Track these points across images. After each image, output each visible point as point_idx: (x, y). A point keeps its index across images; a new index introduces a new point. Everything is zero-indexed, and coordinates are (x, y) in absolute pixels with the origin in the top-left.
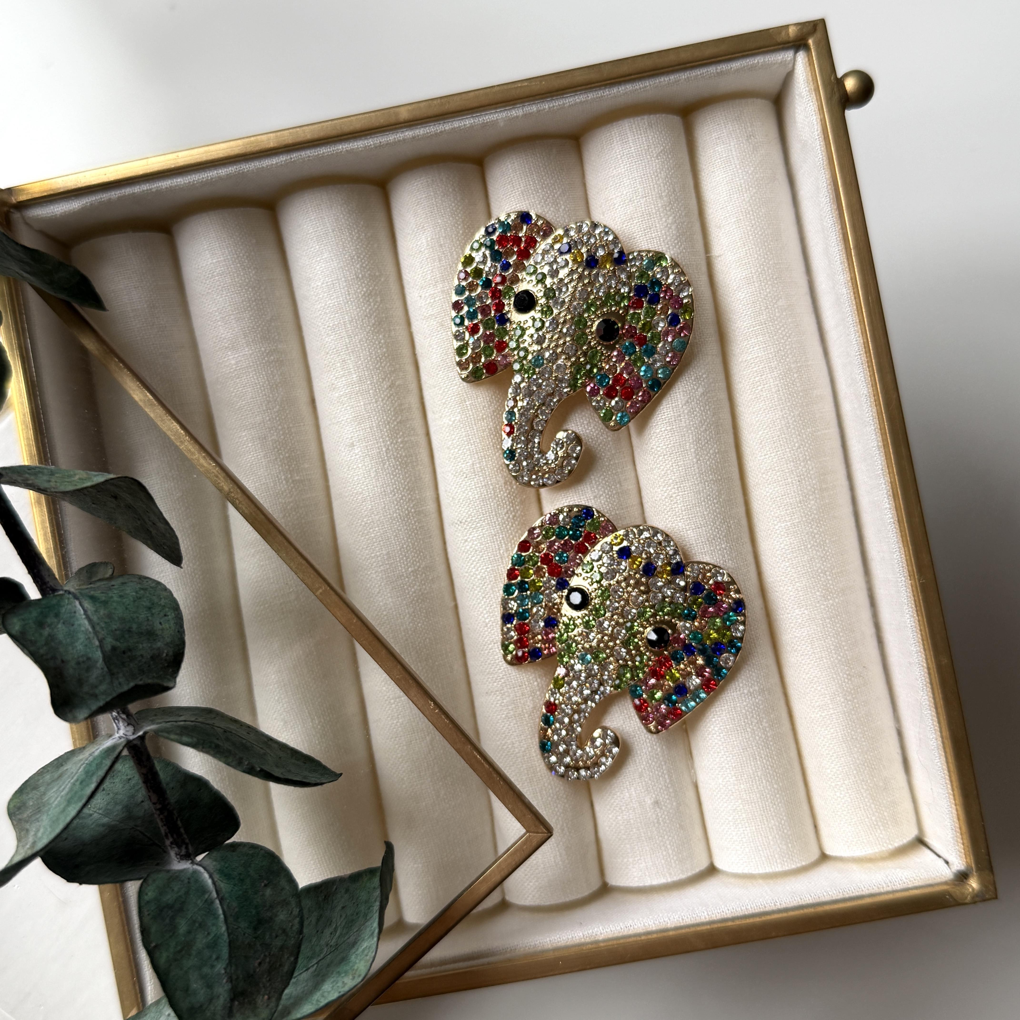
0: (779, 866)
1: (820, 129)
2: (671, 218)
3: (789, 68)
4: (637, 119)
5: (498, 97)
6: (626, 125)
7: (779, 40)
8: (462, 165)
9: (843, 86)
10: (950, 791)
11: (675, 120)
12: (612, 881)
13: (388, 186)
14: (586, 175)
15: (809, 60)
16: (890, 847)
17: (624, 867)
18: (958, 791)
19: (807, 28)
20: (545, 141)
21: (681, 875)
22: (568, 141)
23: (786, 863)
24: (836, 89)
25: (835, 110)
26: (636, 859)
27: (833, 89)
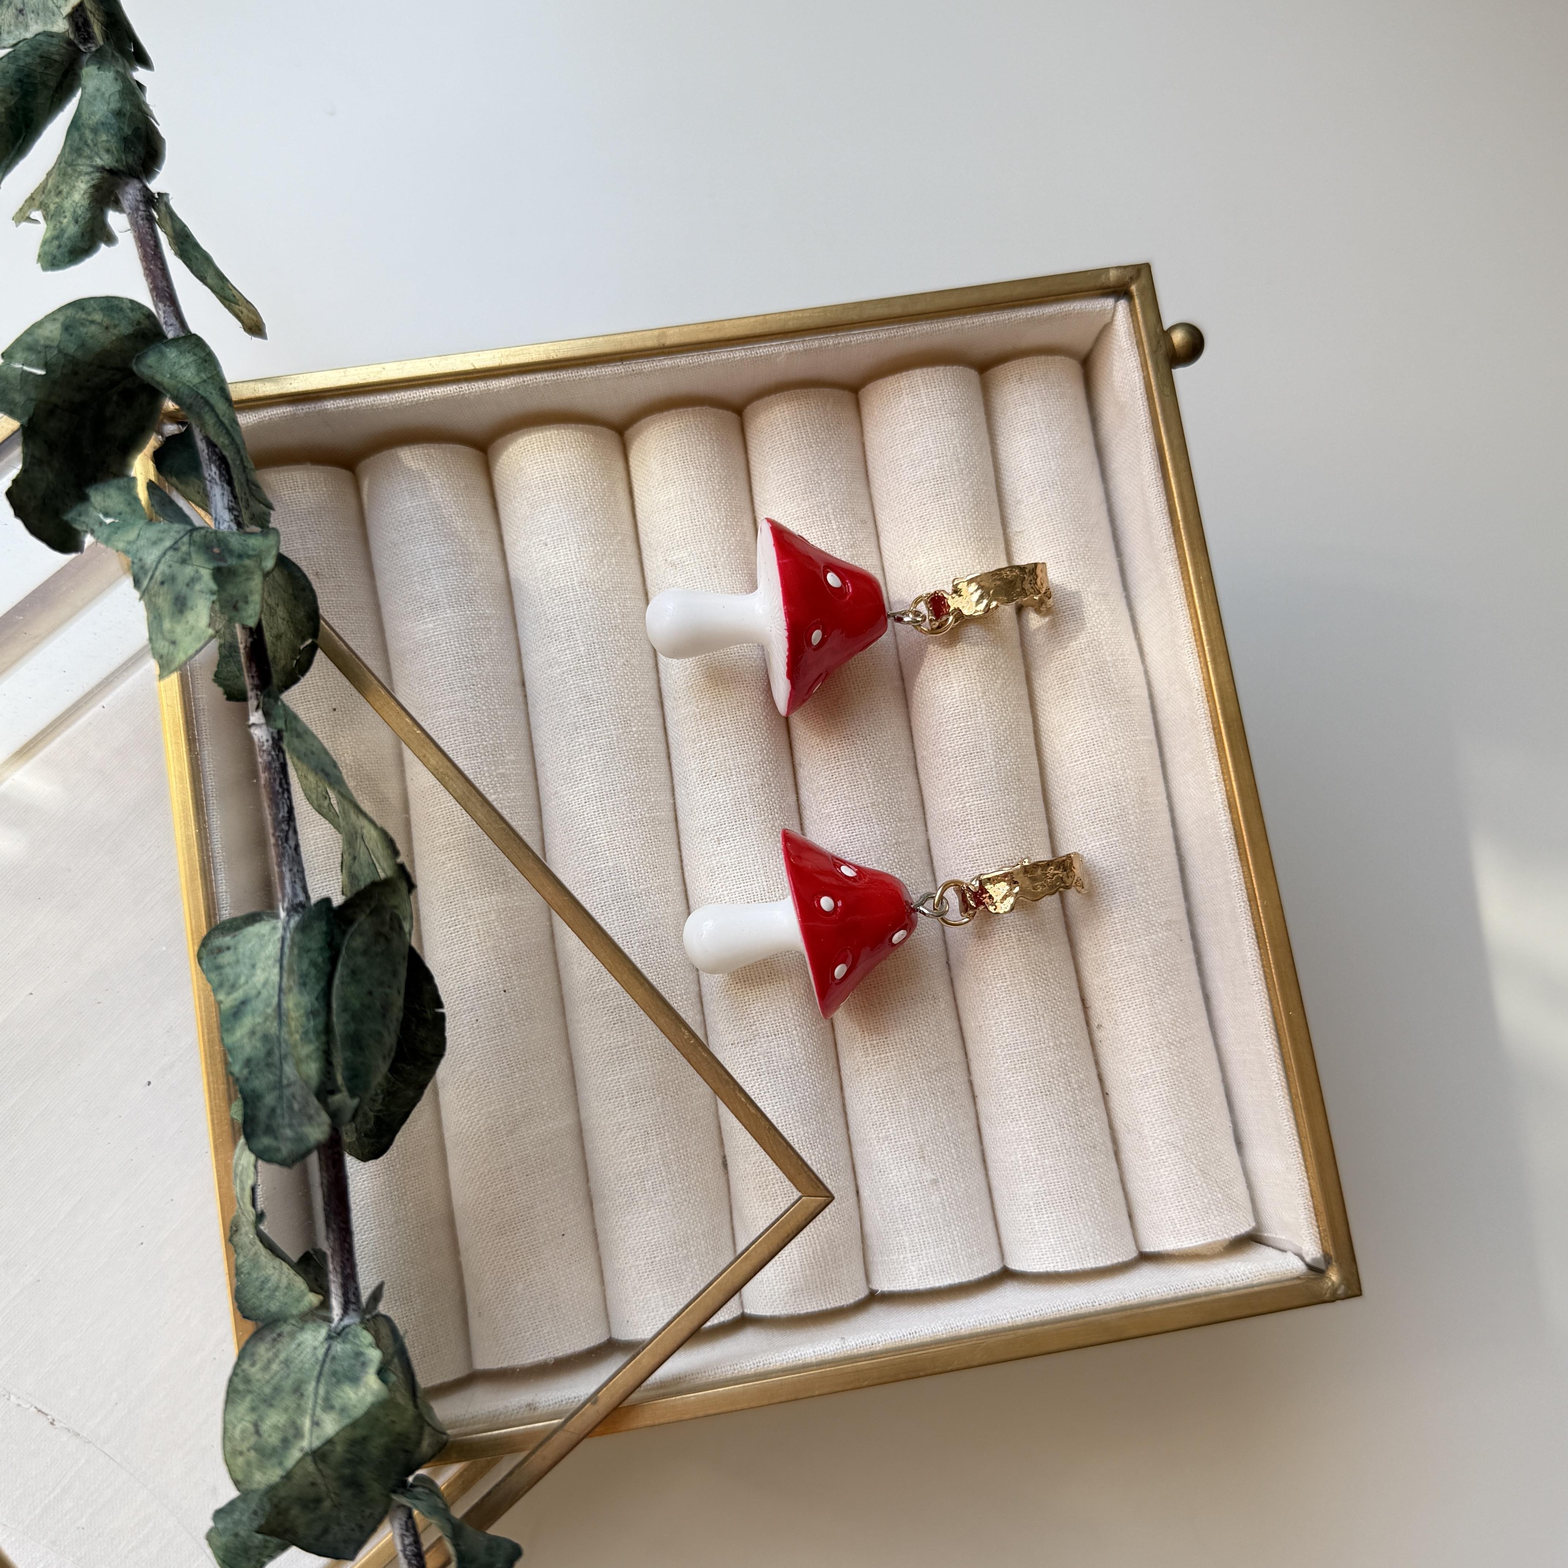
1: (1143, 387)
2: (967, 483)
3: (1108, 319)
4: (931, 370)
5: (775, 327)
6: (918, 375)
7: (1098, 285)
8: (720, 411)
9: (1171, 339)
10: (1302, 1161)
11: (972, 374)
12: (883, 1285)
13: (629, 433)
14: (865, 432)
15: (1131, 310)
16: (1226, 1236)
17: (899, 1266)
18: (1312, 1161)
19: (1129, 274)
20: (821, 390)
21: (970, 1275)
22: (846, 392)
23: (1100, 1258)
24: (1162, 343)
25: (1160, 366)
26: (916, 1254)
27: (1159, 342)
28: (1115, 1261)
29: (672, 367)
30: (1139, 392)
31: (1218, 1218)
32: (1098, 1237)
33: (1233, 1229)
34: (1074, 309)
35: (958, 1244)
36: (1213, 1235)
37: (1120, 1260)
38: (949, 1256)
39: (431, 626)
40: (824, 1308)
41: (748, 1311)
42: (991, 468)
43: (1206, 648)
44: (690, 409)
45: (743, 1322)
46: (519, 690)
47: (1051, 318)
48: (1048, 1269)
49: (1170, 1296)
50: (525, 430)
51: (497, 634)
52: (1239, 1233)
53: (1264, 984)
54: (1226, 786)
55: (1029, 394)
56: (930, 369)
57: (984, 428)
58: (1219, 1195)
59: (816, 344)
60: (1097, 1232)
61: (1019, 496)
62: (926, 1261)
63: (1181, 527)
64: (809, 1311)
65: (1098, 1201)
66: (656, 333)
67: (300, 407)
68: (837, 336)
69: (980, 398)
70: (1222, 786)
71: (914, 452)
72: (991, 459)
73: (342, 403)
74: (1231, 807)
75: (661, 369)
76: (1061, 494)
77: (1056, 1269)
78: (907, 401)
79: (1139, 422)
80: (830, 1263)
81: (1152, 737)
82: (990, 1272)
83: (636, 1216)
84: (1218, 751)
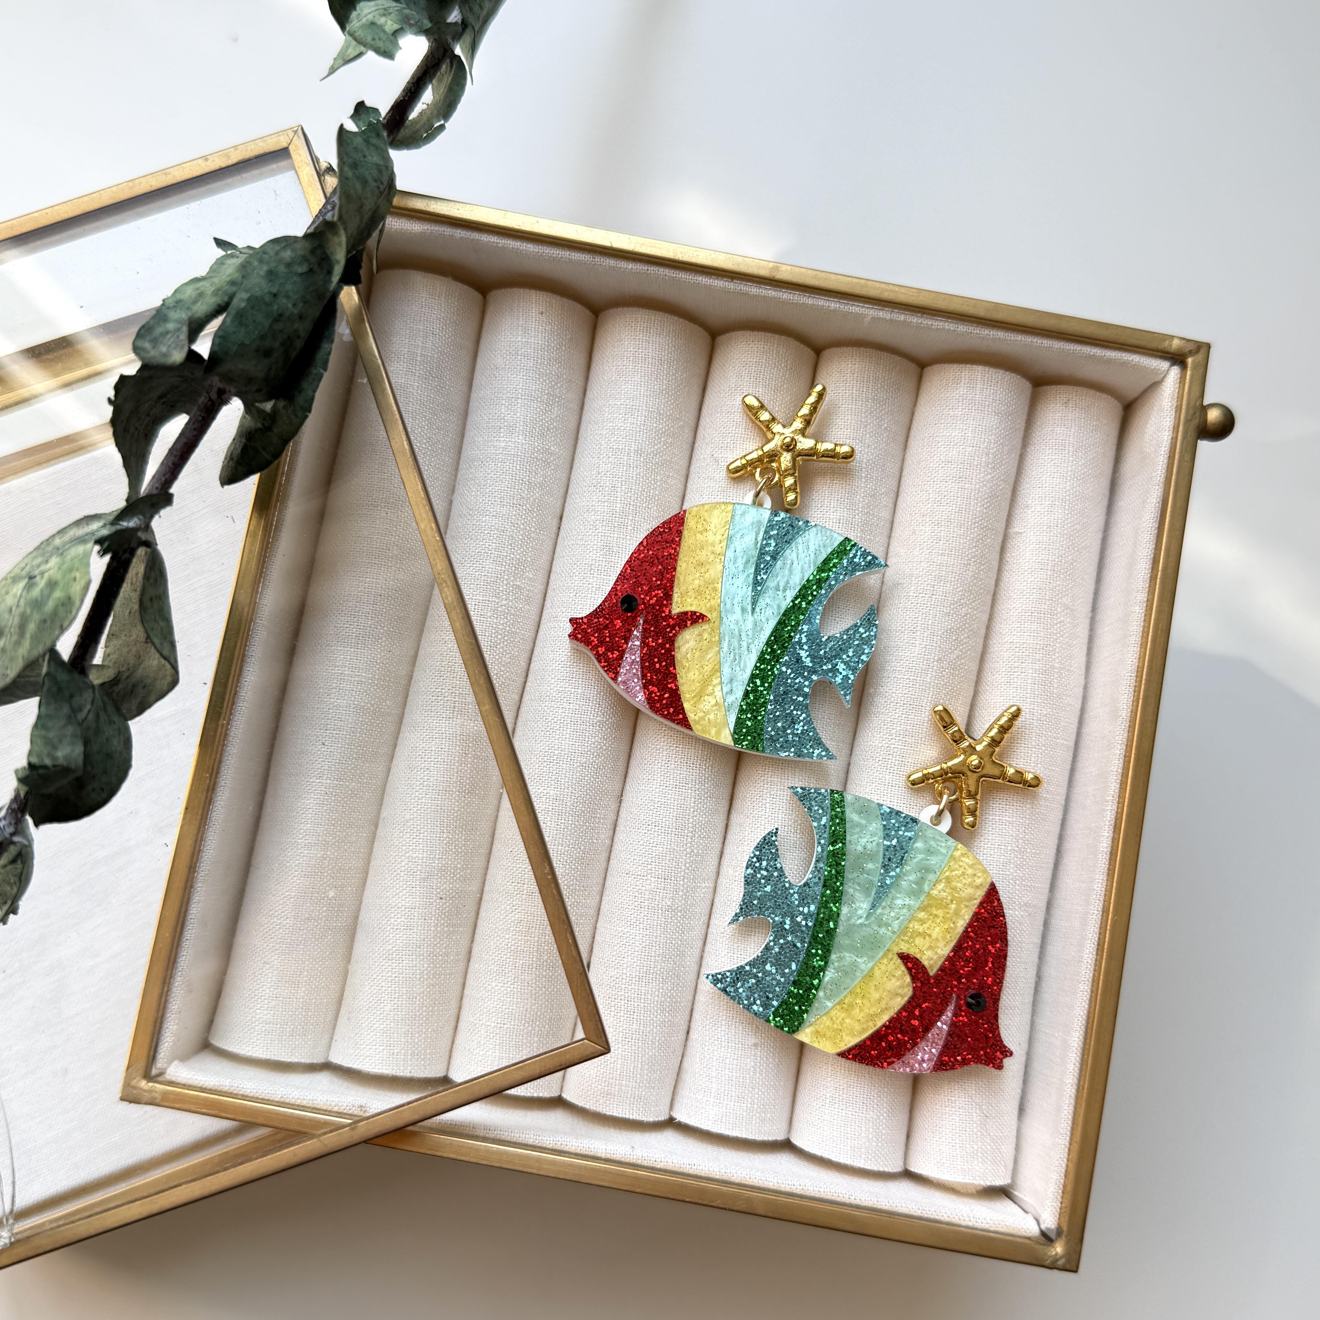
2: (989, 476)
3: (1158, 379)
4: (992, 371)
5: (873, 293)
6: (979, 373)
7: (1160, 347)
8: (802, 346)
9: (1206, 414)
10: (1067, 1144)
11: (1027, 386)
12: (681, 1116)
13: (721, 339)
14: (918, 404)
15: (1180, 378)
16: (982, 1183)
17: (701, 1106)
18: (1076, 1147)
19: (1191, 347)
20: (893, 356)
21: (757, 1135)
22: (913, 365)
23: (869, 1162)
24: (1197, 414)
25: (1189, 433)
26: (718, 1101)
27: (1195, 414)
28: (881, 1169)
29: (775, 298)
30: (1163, 449)
31: (980, 1165)
32: (874, 1144)
33: (990, 1179)
34: (1133, 360)
35: (756, 1106)
36: (971, 1178)
37: (886, 1170)
38: (745, 1113)
39: (503, 444)
40: (627, 1117)
41: (564, 1096)
42: (1014, 470)
43: (1143, 687)
44: (777, 336)
45: (558, 1102)
46: (555, 522)
47: (1109, 361)
48: (824, 1155)
49: (916, 1214)
50: (635, 309)
51: (553, 470)
52: (993, 1184)
53: (1090, 986)
54: (1118, 809)
55: (1070, 418)
56: (991, 369)
57: (1020, 434)
58: (988, 1147)
59: (902, 317)
60: (875, 1139)
61: (1030, 502)
62: (724, 1110)
63: (1159, 576)
64: (615, 1114)
65: (885, 1115)
66: (771, 265)
67: (459, 231)
68: (922, 317)
69: (1026, 408)
70: (1115, 807)
71: (953, 435)
72: (1017, 461)
73: (493, 239)
74: (1116, 828)
75: (765, 296)
76: (1067, 512)
77: (830, 1157)
78: (962, 390)
79: (1154, 474)
80: (645, 1082)
81: (1072, 744)
82: (774, 1139)
83: (500, 985)
84: (1122, 776)
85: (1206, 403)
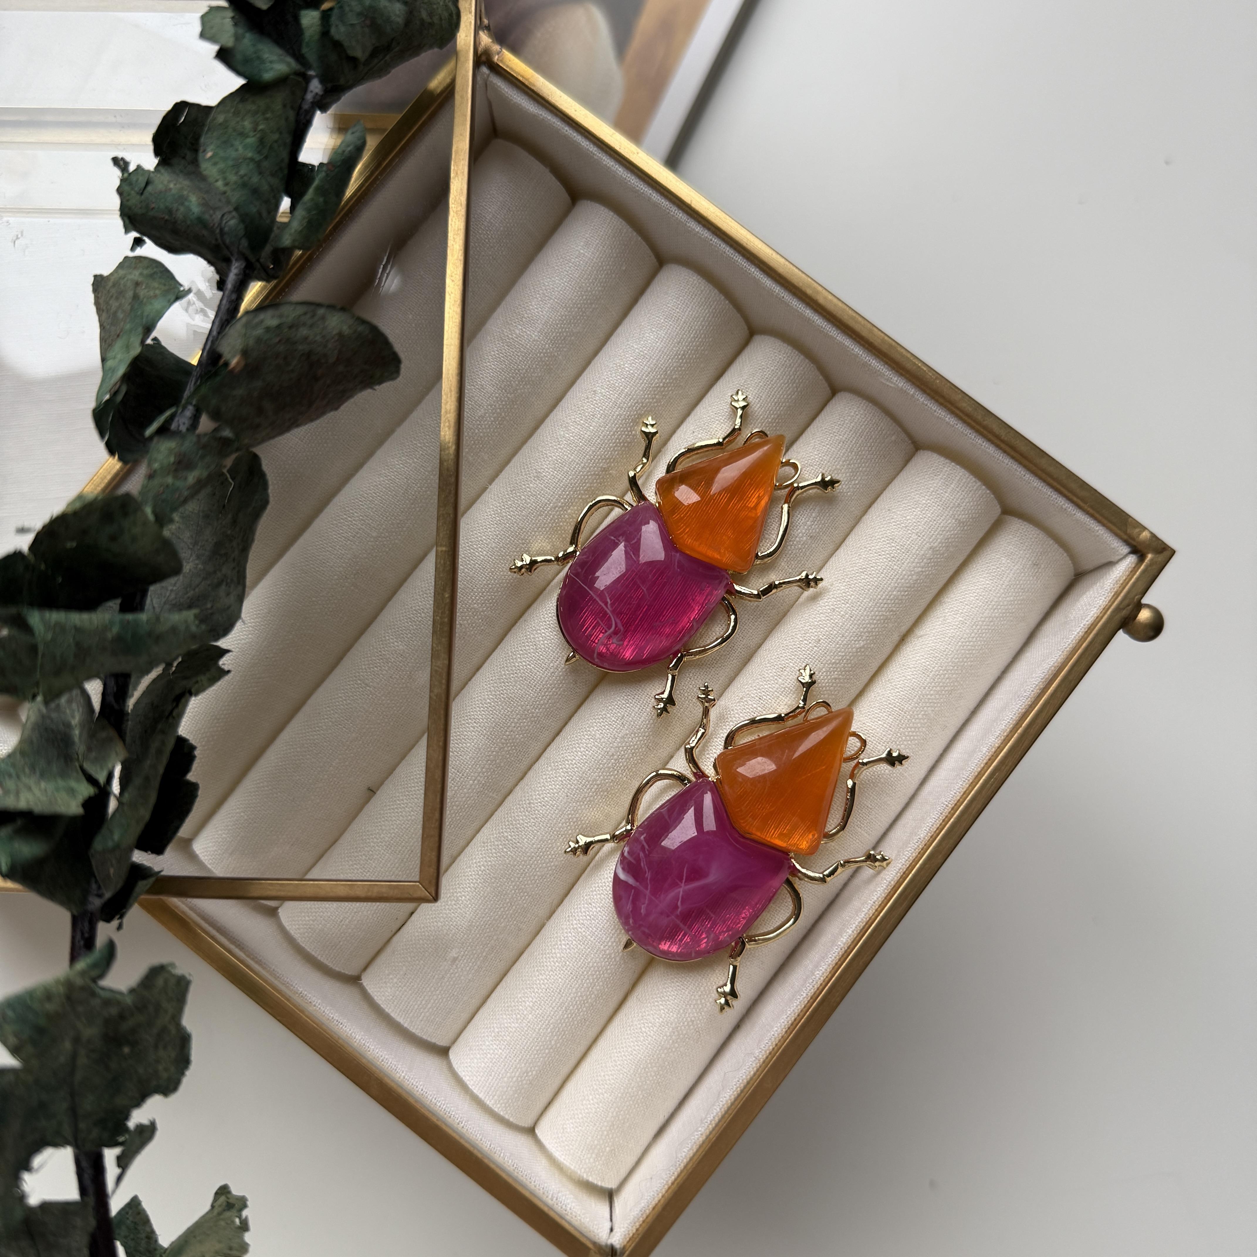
0: (493, 1101)
1: (1090, 622)
2: (920, 569)
3: (1114, 560)
6: (960, 474)
8: (821, 377)
9: (1138, 612)
10: (670, 1182)
11: (996, 508)
13: (755, 337)
14: (896, 478)
15: (1133, 568)
16: (585, 1176)
18: (675, 1187)
19: (1156, 545)
20: (894, 424)
21: (418, 1030)
22: (909, 442)
24: (1130, 608)
25: (1115, 619)
26: (400, 984)
27: (1128, 605)
28: (507, 1117)
30: (1085, 622)
31: (592, 1160)
32: (511, 1093)
33: (594, 1176)
34: (1098, 532)
35: (429, 1006)
36: (577, 1166)
37: (511, 1120)
38: (416, 1007)
40: (316, 955)
41: (279, 910)
44: (802, 357)
47: (1078, 523)
48: (464, 1078)
50: (691, 272)
55: (1020, 555)
56: (971, 477)
58: (608, 1149)
59: (912, 392)
60: (514, 1089)
61: (947, 611)
62: (401, 994)
63: (1020, 730)
64: (306, 947)
69: (987, 527)
76: (973, 635)
77: (468, 1083)
78: (936, 482)
79: (1065, 641)
85: (1144, 601)
